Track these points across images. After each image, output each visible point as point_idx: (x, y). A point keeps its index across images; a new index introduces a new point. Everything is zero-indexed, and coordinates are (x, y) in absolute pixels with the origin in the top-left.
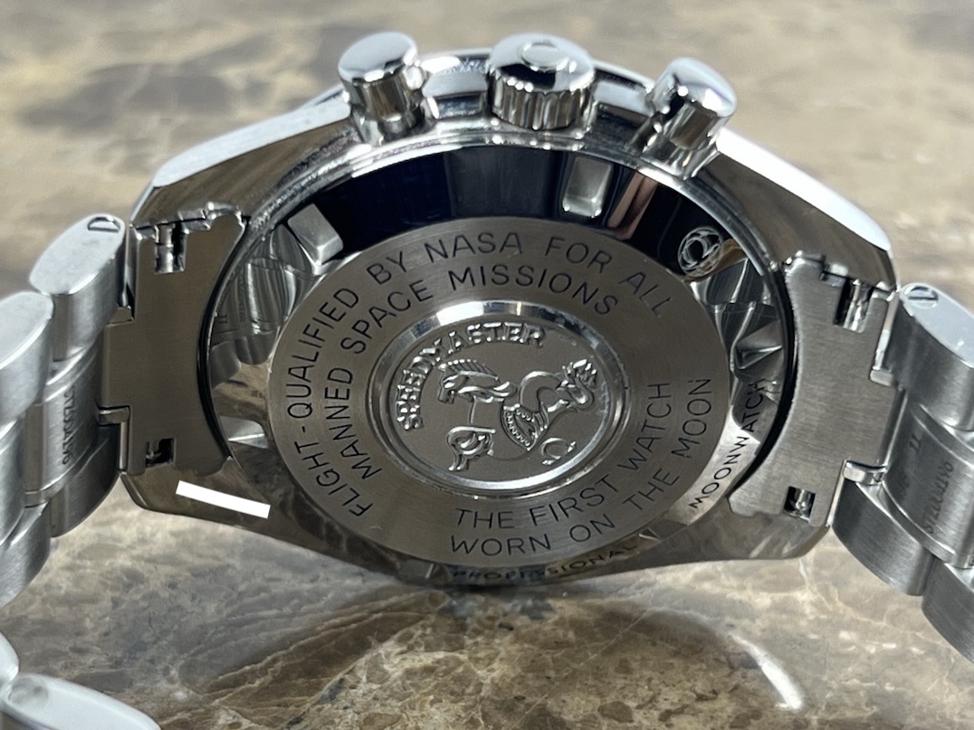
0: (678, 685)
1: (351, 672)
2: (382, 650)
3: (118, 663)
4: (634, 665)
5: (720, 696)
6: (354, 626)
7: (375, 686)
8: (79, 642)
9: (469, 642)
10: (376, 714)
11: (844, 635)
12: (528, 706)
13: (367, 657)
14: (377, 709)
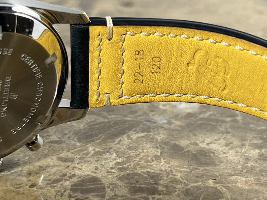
0: (209, 138)
1: (122, 138)
2: (130, 133)
3: (60, 138)
4: (197, 134)
5: (221, 139)
6: (120, 128)
7: (129, 141)
8: (48, 134)
9: (152, 130)
10: (131, 146)
11: (251, 126)
12: (171, 143)
13: (126, 135)
14: (131, 145)
